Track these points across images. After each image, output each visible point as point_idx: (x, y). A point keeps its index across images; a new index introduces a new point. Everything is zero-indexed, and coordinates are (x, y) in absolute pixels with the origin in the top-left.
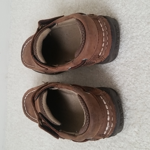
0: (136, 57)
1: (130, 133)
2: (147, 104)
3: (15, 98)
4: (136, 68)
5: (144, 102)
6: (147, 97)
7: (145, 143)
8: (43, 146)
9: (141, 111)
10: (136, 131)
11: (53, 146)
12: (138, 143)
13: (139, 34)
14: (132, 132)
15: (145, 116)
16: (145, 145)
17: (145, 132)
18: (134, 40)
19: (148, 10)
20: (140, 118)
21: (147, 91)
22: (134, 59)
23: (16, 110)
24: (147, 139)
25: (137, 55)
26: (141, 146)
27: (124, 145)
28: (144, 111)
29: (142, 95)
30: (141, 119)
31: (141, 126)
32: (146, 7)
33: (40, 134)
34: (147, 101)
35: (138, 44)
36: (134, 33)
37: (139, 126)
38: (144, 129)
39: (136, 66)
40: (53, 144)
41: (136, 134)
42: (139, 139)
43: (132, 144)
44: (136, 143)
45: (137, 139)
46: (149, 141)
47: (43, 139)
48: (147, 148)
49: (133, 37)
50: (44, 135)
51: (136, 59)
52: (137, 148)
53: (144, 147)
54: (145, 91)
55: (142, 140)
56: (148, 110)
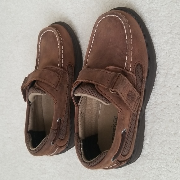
2: (156, 115)
3: (8, 124)
5: (154, 114)
6: (156, 108)
7: (157, 153)
8: (45, 174)
9: (151, 122)
10: (147, 143)
11: (58, 171)
12: (150, 154)
15: (156, 126)
16: (158, 156)
17: (156, 143)
19: (152, 23)
20: (150, 129)
21: (156, 102)
23: (9, 138)
24: (159, 149)
26: (153, 157)
28: (155, 122)
29: (151, 106)
30: (152, 130)
31: (152, 137)
32: (149, 21)
33: (41, 160)
34: (157, 111)
37: (151, 138)
38: (155, 140)
40: (58, 170)
41: (148, 146)
42: (151, 150)
44: (149, 155)
45: (149, 150)
46: (161, 151)
47: (46, 165)
48: (159, 159)
50: (46, 161)
52: (150, 159)
53: (157, 157)
54: (153, 102)
55: (154, 151)
56: (158, 121)
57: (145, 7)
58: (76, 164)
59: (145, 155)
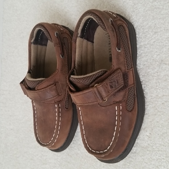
0: (145, 65)
1: (142, 137)
2: (157, 108)
3: (10, 116)
4: (146, 75)
5: (155, 107)
6: (157, 101)
7: (157, 145)
8: (46, 164)
9: (152, 115)
10: (148, 135)
11: (59, 162)
12: (150, 146)
13: (147, 43)
14: (144, 136)
15: (156, 119)
16: (158, 147)
17: (156, 135)
18: (142, 49)
19: (154, 21)
20: (151, 122)
21: (157, 96)
22: (143, 66)
23: (12, 129)
24: (159, 141)
25: (145, 63)
26: (153, 148)
27: (136, 150)
28: (155, 115)
29: (152, 100)
30: (153, 122)
31: (152, 130)
32: (152, 18)
33: (43, 151)
34: (158, 105)
35: (146, 52)
36: (142, 42)
37: (151, 130)
38: (156, 132)
39: (146, 73)
40: (59, 160)
41: (148, 138)
42: (151, 142)
43: (145, 148)
44: (149, 146)
45: (149, 142)
46: (161, 143)
47: (47, 156)
48: (159, 150)
49: (141, 46)
50: (47, 152)
51: (145, 66)
52: (150, 151)
53: (157, 149)
54: (155, 96)
55: (154, 142)
56: (159, 114)
57: (148, 5)
58: (77, 155)
59: (145, 147)
